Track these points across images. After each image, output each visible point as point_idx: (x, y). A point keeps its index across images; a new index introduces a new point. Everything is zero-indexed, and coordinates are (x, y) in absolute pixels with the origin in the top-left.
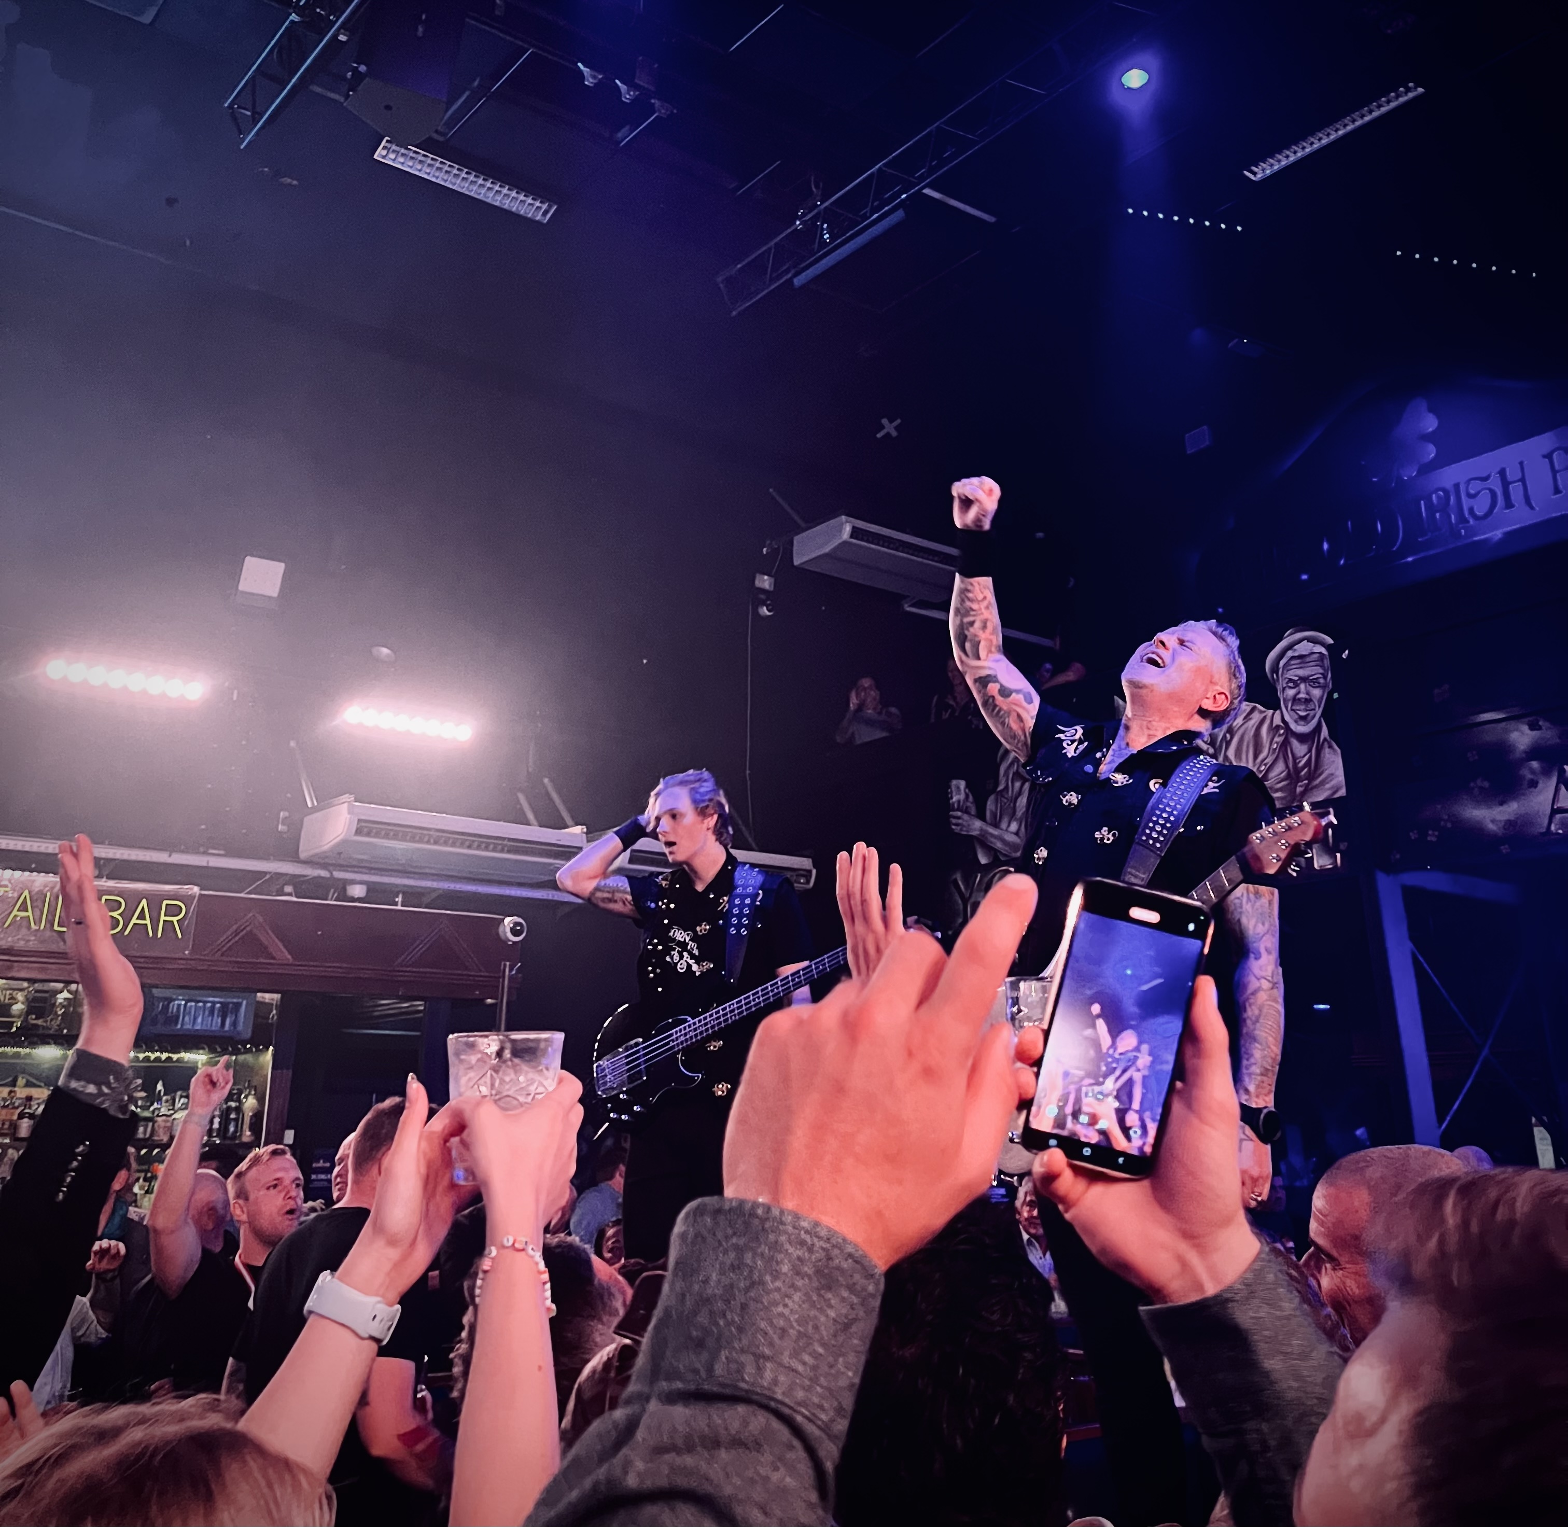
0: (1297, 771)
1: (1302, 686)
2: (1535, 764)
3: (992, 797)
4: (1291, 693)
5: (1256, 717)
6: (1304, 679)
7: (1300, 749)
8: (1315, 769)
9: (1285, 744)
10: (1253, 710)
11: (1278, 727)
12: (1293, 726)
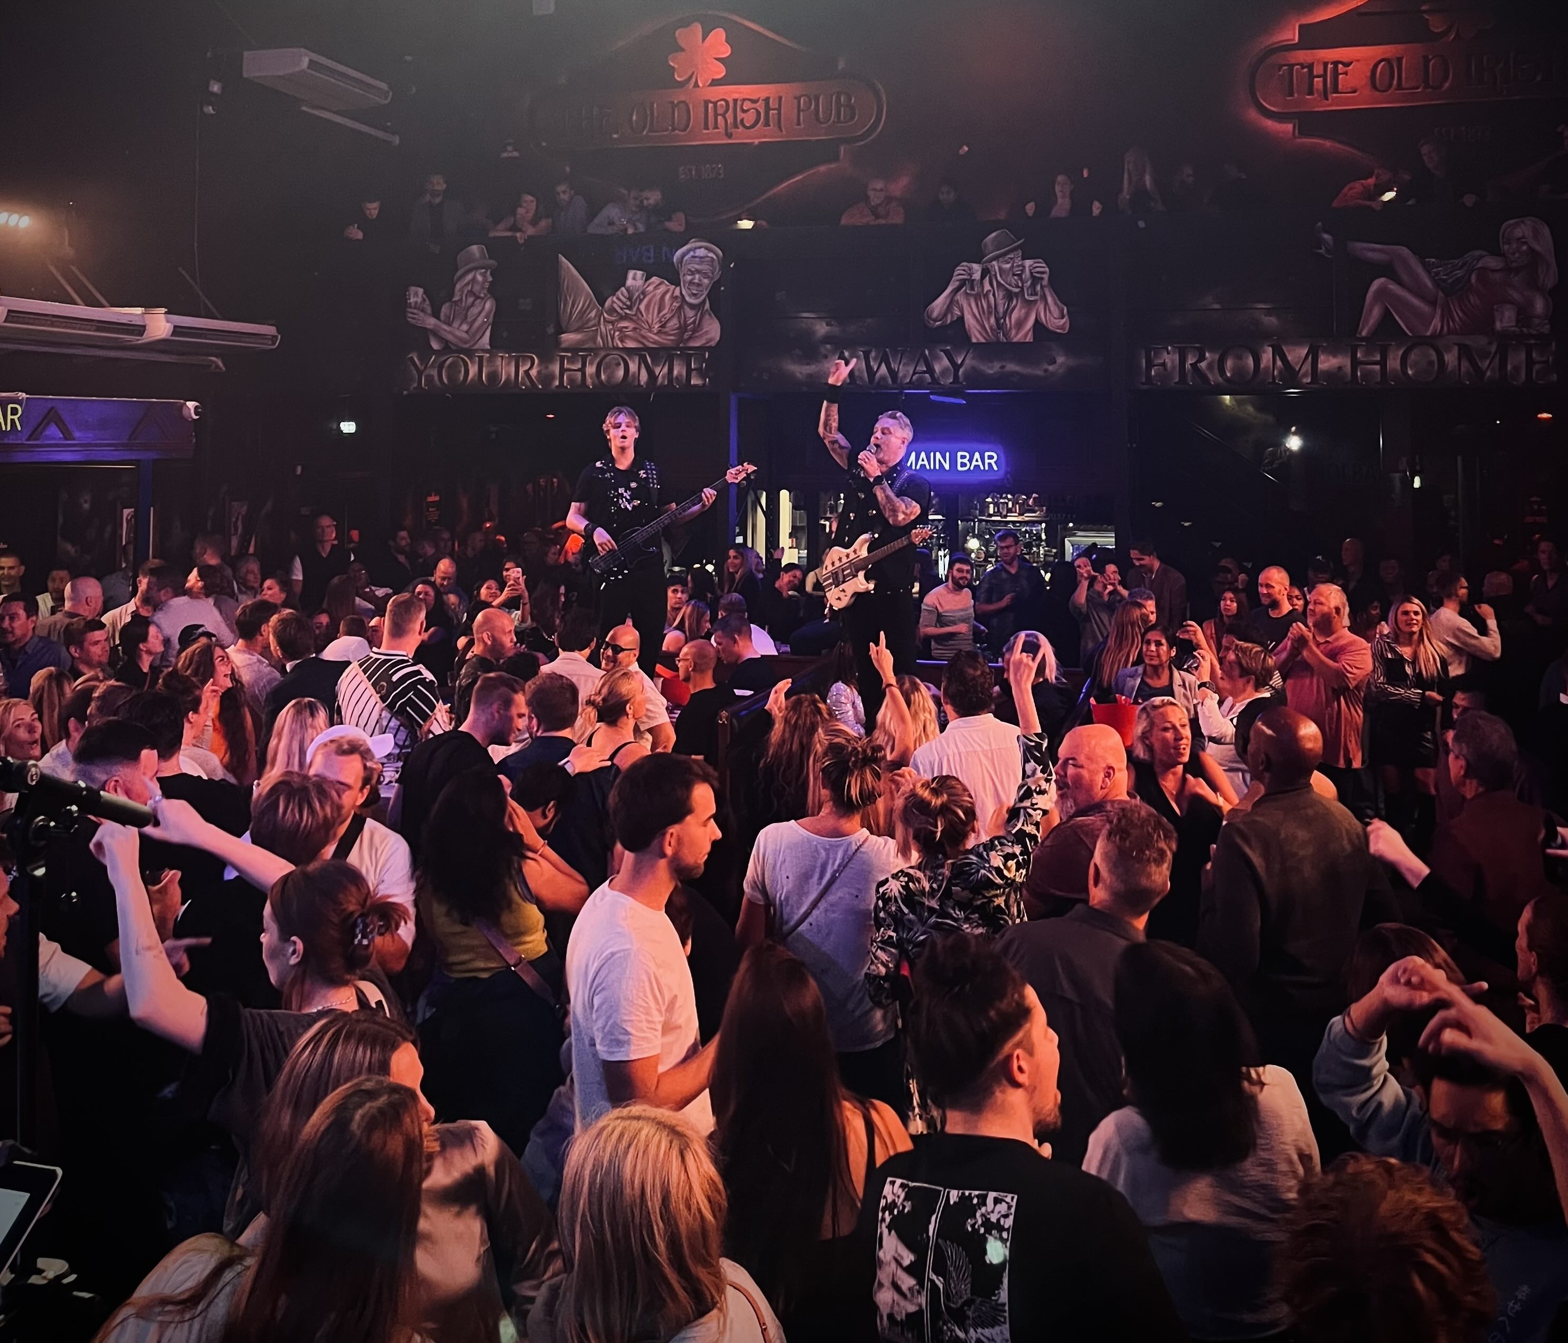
0: (686, 326)
1: (697, 276)
2: (828, 346)
3: (448, 304)
4: (689, 278)
5: (662, 289)
6: (698, 271)
7: (690, 313)
8: (697, 327)
9: (680, 308)
10: (661, 284)
11: (677, 297)
12: (687, 298)
